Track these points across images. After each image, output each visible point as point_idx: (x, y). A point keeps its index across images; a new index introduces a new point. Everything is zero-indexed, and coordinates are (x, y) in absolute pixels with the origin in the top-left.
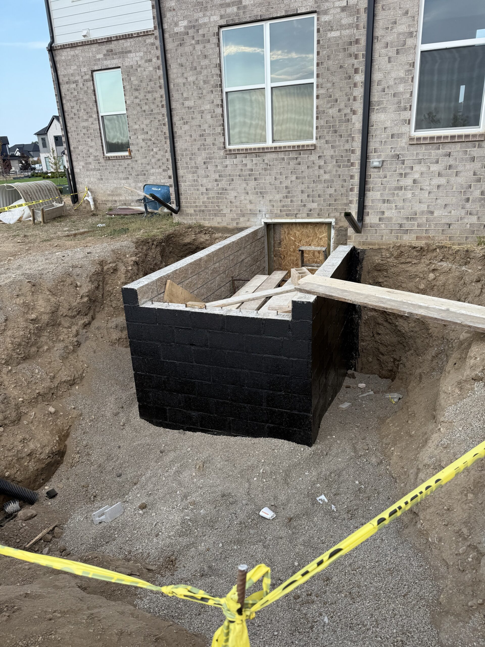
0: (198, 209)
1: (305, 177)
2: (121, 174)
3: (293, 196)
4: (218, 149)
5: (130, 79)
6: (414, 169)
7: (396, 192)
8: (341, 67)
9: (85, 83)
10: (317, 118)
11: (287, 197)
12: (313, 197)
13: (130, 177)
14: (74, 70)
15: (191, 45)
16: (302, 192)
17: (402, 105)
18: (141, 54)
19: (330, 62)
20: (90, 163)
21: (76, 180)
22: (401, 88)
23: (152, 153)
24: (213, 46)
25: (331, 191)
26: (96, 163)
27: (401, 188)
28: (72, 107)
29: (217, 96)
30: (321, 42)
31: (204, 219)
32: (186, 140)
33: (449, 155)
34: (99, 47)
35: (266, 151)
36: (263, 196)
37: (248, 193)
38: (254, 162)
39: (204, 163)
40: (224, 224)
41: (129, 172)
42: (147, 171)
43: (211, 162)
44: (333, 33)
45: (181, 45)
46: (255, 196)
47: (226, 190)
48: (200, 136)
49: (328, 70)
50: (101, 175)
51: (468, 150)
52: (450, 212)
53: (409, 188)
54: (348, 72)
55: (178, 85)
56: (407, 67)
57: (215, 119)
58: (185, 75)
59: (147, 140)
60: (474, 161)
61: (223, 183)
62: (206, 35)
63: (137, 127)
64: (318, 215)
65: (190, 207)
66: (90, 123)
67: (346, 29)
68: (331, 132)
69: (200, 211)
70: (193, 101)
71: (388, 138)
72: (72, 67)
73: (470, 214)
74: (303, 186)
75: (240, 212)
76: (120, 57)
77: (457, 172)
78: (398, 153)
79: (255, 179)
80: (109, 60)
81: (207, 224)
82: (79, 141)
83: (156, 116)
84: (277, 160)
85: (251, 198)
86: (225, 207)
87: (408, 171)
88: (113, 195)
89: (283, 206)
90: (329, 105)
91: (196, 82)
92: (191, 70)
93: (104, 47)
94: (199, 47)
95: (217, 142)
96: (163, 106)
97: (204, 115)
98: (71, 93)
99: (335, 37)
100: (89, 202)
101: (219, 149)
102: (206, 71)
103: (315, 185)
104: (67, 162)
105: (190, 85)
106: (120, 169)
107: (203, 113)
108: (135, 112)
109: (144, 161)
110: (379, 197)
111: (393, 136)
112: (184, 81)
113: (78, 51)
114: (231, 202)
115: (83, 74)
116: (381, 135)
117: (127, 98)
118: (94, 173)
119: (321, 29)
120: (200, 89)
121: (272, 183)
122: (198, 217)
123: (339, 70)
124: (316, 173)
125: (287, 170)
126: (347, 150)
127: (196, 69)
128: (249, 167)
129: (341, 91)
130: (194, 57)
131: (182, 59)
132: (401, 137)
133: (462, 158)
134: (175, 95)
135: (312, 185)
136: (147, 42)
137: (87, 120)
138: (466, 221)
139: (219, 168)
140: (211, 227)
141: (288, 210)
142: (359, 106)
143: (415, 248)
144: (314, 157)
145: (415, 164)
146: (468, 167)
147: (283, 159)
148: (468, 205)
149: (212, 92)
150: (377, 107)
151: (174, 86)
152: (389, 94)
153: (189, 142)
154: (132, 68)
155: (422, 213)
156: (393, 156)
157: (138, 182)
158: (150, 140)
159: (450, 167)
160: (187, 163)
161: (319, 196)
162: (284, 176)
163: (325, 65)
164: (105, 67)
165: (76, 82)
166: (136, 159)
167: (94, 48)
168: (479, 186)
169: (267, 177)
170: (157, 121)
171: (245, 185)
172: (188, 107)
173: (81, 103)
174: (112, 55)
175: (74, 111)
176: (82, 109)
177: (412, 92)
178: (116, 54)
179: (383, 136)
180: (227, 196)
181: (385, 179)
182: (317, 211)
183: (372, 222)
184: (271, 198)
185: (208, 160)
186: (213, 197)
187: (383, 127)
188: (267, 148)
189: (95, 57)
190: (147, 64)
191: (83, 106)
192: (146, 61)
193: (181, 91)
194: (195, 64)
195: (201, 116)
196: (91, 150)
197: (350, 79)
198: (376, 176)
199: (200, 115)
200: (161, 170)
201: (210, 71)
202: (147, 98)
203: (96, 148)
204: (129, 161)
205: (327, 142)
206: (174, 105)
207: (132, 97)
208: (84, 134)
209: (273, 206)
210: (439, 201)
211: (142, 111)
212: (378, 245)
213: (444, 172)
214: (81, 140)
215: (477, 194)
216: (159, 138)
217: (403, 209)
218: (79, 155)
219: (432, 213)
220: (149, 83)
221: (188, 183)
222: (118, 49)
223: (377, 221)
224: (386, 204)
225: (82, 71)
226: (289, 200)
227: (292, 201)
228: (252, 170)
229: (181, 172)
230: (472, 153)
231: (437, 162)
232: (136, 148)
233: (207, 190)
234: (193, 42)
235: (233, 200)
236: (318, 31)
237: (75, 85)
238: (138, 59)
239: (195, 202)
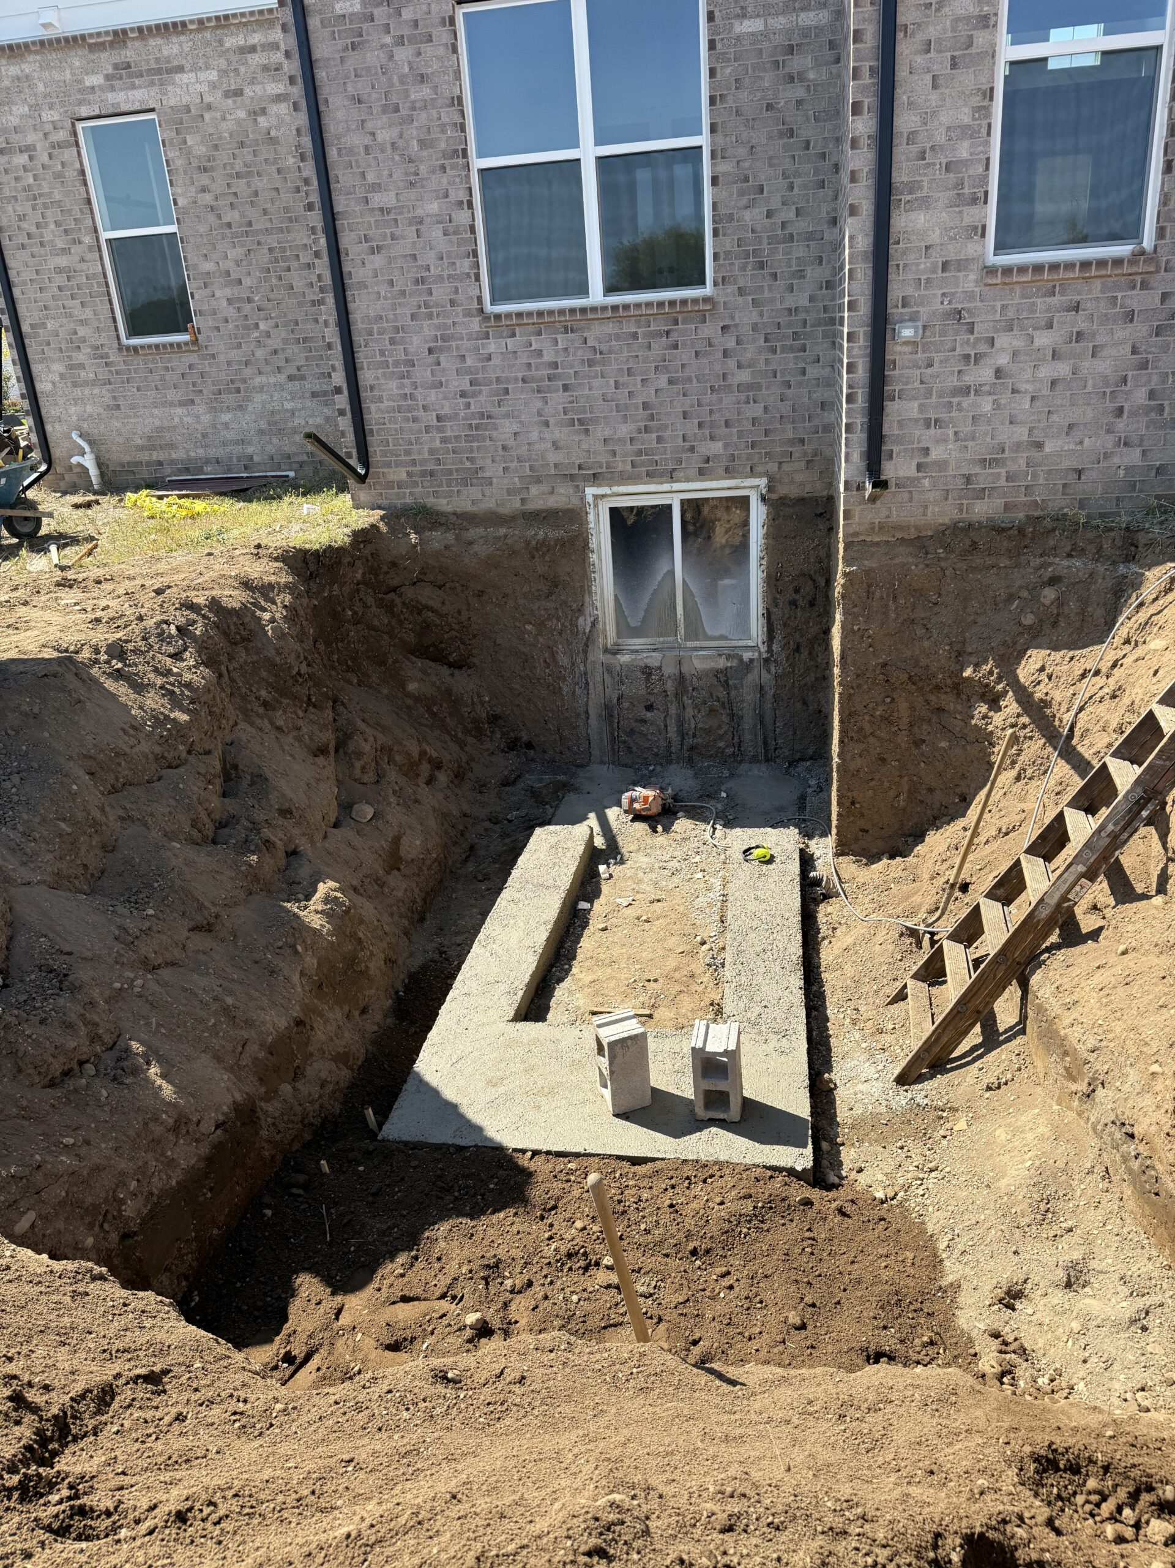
0: (419, 468)
1: (690, 380)
2: (172, 391)
3: (664, 427)
4: (465, 316)
5: (185, 143)
6: (998, 343)
7: (955, 400)
8: (769, 107)
9: (55, 152)
10: (716, 233)
11: (647, 429)
12: (711, 427)
13: (197, 399)
14: (22, 116)
15: (382, 46)
16: (685, 415)
17: (966, 191)
18: (213, 75)
19: (744, 95)
20: (82, 366)
21: (43, 412)
22: (963, 151)
23: (256, 334)
24: (441, 51)
25: (756, 410)
26: (98, 365)
27: (966, 391)
28: (22, 218)
29: (458, 180)
30: (719, 46)
31: (436, 494)
32: (379, 293)
33: (1076, 308)
34: (92, 57)
35: (590, 316)
36: (587, 431)
37: (547, 424)
38: (560, 346)
39: (430, 351)
40: (489, 504)
41: (194, 385)
42: (244, 381)
43: (449, 348)
44: (746, 22)
45: (354, 46)
46: (566, 430)
47: (489, 417)
48: (417, 282)
49: (738, 113)
50: (114, 398)
51: (1119, 295)
52: (1081, 442)
53: (986, 388)
54: (788, 119)
55: (351, 151)
56: (977, 101)
57: (454, 238)
58: (369, 126)
59: (240, 300)
60: (1131, 321)
61: (483, 401)
62: (420, 23)
63: (209, 266)
64: (727, 470)
65: (397, 466)
66: (77, 258)
67: (777, 14)
68: (750, 267)
69: (424, 474)
70: (392, 194)
71: (934, 272)
72: (14, 108)
73: (1125, 444)
74: (688, 401)
75: (528, 473)
76: (152, 84)
77: (1094, 347)
78: (960, 306)
79: (566, 388)
80: (121, 90)
81: (443, 505)
82: (46, 308)
83: (261, 238)
84: (618, 337)
85: (557, 435)
86: (489, 461)
87: (983, 348)
88: (151, 448)
89: (639, 453)
90: (744, 201)
91: (401, 143)
92: (384, 112)
93: (104, 55)
94: (403, 55)
95: (460, 297)
96: (310, 207)
97: (422, 228)
98: (17, 179)
99: (753, 34)
100: (86, 470)
101: (468, 314)
102: (424, 115)
103: (715, 396)
104: (14, 364)
105: (383, 151)
106: (167, 378)
107: (421, 223)
108: (202, 229)
109: (235, 355)
110: (915, 413)
111: (945, 266)
112: (367, 140)
113: (29, 66)
114: (504, 448)
115: (49, 127)
116: (918, 264)
117: (179, 191)
118: (96, 391)
119: (717, 14)
120: (411, 161)
121: (609, 396)
122: (420, 489)
123: (765, 114)
124: (718, 368)
125: (644, 362)
126: (790, 310)
127: (397, 110)
128: (548, 357)
129: (770, 165)
130: (390, 79)
131: (359, 85)
132: (966, 269)
133: (1106, 315)
134: (343, 178)
135: (709, 397)
136: (228, 45)
137: (65, 251)
138: (1116, 460)
139: (469, 362)
140: (455, 514)
141: (651, 461)
142: (862, 194)
143: (1004, 530)
144: (710, 330)
145: (997, 331)
146: (1119, 334)
147: (635, 336)
148: (1121, 425)
149: (443, 168)
150: (909, 198)
151: (339, 155)
152: (934, 164)
153: (385, 298)
154: (189, 111)
155: (1018, 446)
156: (947, 315)
157: (221, 411)
158: (249, 300)
159: (1079, 335)
160: (382, 353)
161: (727, 424)
162: (639, 378)
163: (730, 102)
164: (111, 111)
165: (29, 149)
166: (211, 351)
167: (77, 59)
168: (1144, 379)
169: (596, 383)
170: (266, 251)
171: (539, 404)
172: (381, 209)
173: (45, 206)
174: (130, 76)
175: (28, 226)
176: (50, 220)
177: (988, 159)
178: (142, 76)
179: (922, 266)
180: (495, 434)
181: (929, 371)
182: (725, 463)
183: (901, 474)
184: (607, 433)
185: (440, 343)
186: (457, 437)
187: (923, 244)
188: (594, 309)
189: (80, 82)
190: (230, 101)
191: (52, 215)
192: (227, 95)
193: (358, 167)
194: (394, 99)
195: (418, 231)
196: (82, 331)
197: (792, 136)
198: (907, 363)
199: (414, 228)
200: (282, 378)
201: (435, 116)
202: (233, 190)
203: (96, 324)
204: (193, 358)
205: (741, 291)
206: (341, 204)
207: (193, 189)
208: (60, 288)
209: (614, 453)
210: (1055, 418)
211: (221, 226)
212: (916, 528)
213: (1064, 349)
214: (51, 303)
215: (1140, 396)
216: (272, 296)
217: (973, 439)
218: (48, 344)
219: (1039, 446)
220: (236, 152)
221: (387, 403)
222: (148, 61)
223: (912, 472)
224: (932, 431)
225: (44, 119)
226: (654, 435)
227: (659, 439)
228: (555, 365)
229: (367, 376)
230: (1128, 302)
231: (1050, 326)
232: (211, 323)
233: (439, 419)
234: (388, 40)
235: (511, 443)
236: (711, 17)
237: (26, 156)
238: (204, 88)
239: (408, 452)
